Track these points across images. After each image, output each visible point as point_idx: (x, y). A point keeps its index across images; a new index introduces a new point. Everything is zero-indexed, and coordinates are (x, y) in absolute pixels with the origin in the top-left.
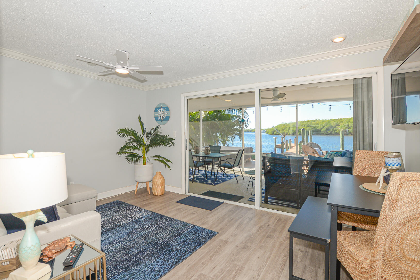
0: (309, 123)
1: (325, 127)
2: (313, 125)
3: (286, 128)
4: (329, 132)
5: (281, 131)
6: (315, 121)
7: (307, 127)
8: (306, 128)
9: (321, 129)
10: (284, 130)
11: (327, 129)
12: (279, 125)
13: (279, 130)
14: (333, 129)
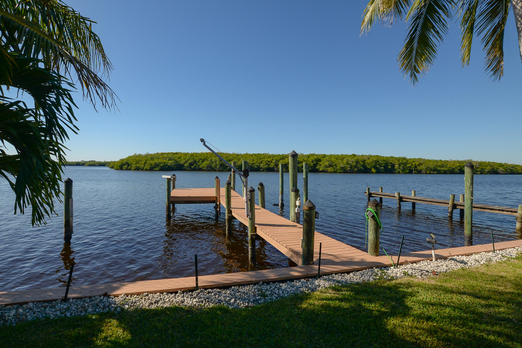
0: (170, 156)
1: (189, 162)
2: (176, 159)
3: (141, 161)
4: (193, 167)
5: (134, 165)
6: (176, 154)
7: (169, 160)
8: (168, 162)
10: (139, 163)
11: (191, 164)
12: (131, 157)
13: (131, 164)
14: (197, 164)
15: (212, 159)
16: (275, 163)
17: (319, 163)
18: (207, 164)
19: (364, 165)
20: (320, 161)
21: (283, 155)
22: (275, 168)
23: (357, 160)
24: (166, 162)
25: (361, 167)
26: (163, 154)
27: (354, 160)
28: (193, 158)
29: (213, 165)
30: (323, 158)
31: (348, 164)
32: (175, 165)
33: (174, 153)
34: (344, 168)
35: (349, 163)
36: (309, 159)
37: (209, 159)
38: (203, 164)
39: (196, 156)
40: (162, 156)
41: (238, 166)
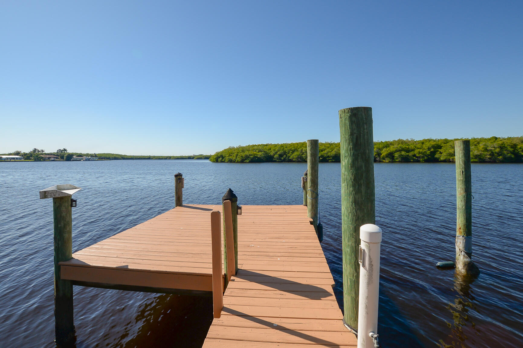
0: (260, 147)
1: (278, 153)
2: (266, 150)
3: (233, 154)
4: (282, 158)
5: (227, 158)
6: (266, 145)
7: (259, 152)
8: (257, 153)
9: (274, 155)
10: (231, 156)
11: (281, 156)
12: (225, 150)
13: (225, 157)
14: (287, 155)
15: (302, 149)
16: (377, 152)
17: (438, 151)
18: (297, 155)
19: (514, 151)
20: (440, 147)
21: (386, 142)
22: (377, 158)
23: (502, 144)
24: (255, 154)
25: (509, 155)
26: (254, 146)
27: (496, 144)
28: (283, 149)
29: (303, 156)
30: (445, 143)
31: (486, 150)
32: (265, 157)
33: (264, 145)
34: (479, 156)
35: (488, 148)
36: (424, 146)
37: (300, 150)
38: (293, 155)
39: (286, 147)
40: (252, 148)
41: (331, 156)
